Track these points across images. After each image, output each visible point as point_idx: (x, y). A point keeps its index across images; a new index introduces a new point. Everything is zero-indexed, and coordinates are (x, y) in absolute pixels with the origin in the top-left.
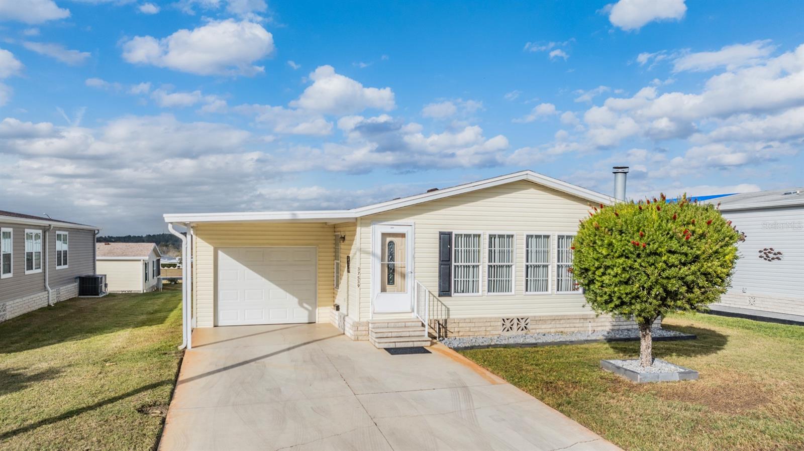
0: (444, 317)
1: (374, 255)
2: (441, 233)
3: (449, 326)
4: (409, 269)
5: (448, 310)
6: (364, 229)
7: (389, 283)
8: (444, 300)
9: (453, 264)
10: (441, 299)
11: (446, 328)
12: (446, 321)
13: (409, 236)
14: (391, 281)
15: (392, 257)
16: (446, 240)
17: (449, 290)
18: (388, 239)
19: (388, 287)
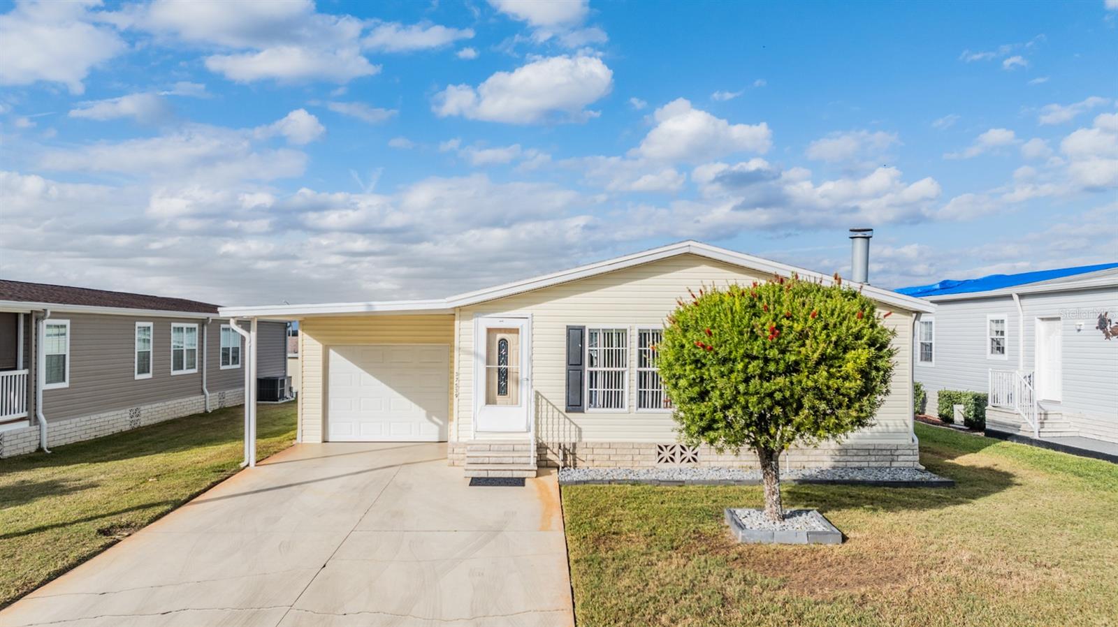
0: (573, 440)
1: (476, 355)
2: (569, 329)
3: (579, 452)
4: (524, 374)
5: (580, 431)
6: (465, 324)
7: (499, 393)
8: (574, 416)
9: (587, 369)
10: (570, 415)
11: (574, 454)
12: (574, 445)
13: (525, 333)
14: (503, 390)
15: (503, 358)
16: (576, 336)
17: (581, 404)
18: (499, 336)
19: (499, 398)
